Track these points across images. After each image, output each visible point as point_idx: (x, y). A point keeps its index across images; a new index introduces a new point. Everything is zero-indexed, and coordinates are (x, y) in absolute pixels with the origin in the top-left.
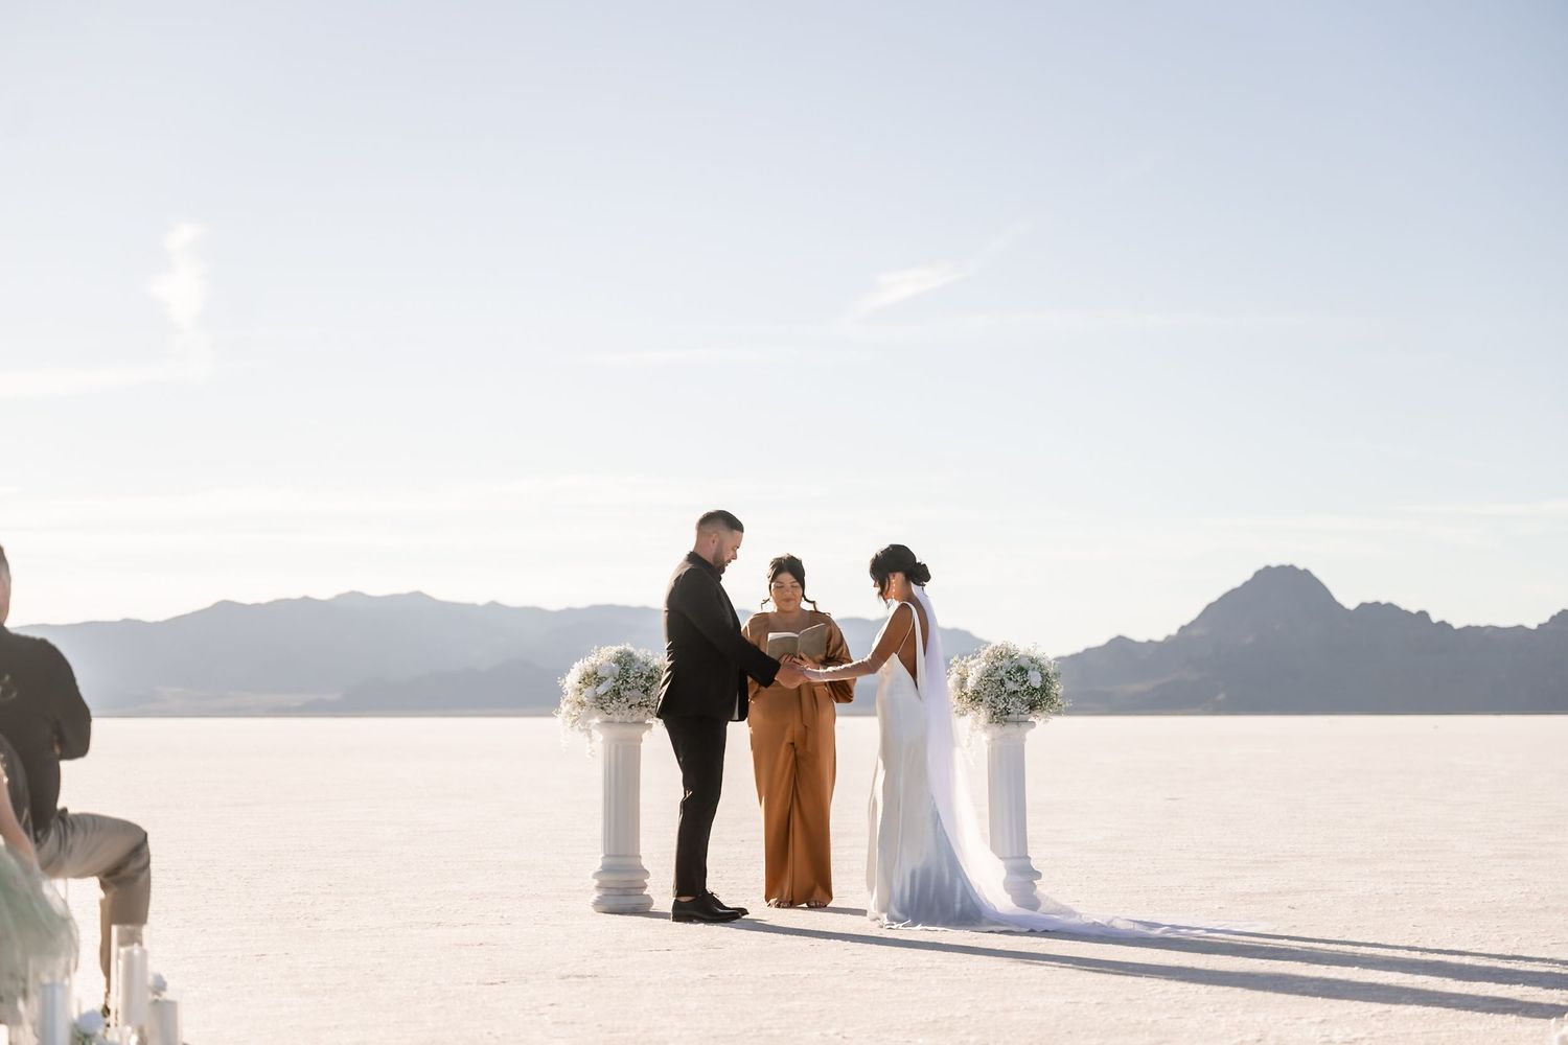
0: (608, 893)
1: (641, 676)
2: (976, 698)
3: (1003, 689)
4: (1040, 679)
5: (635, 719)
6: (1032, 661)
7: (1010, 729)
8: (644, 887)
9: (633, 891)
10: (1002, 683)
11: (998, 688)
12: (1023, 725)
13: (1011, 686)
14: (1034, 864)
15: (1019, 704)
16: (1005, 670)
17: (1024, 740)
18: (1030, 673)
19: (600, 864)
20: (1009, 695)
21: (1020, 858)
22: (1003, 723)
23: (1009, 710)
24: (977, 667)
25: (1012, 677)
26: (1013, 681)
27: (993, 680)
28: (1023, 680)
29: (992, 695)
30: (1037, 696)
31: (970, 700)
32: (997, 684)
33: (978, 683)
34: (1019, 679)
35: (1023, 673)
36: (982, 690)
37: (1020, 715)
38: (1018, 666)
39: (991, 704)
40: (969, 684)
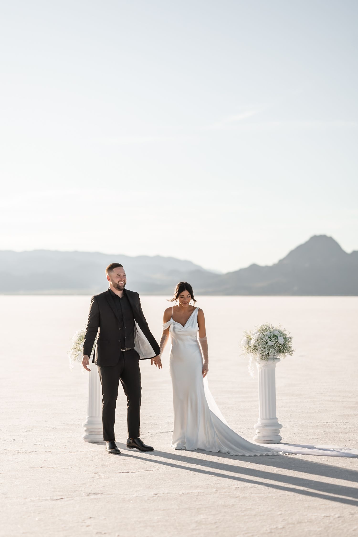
0: (89, 433)
2: (255, 348)
3: (267, 345)
4: (283, 340)
6: (280, 332)
7: (270, 362)
10: (267, 343)
11: (265, 344)
12: (275, 360)
13: (270, 343)
15: (274, 352)
16: (268, 336)
17: (275, 366)
18: (279, 337)
19: (87, 420)
20: (270, 347)
21: (273, 419)
22: (267, 360)
23: (269, 354)
24: (256, 335)
25: (271, 339)
26: (272, 341)
27: (263, 340)
28: (276, 341)
29: (262, 348)
30: (282, 348)
31: (252, 349)
32: (265, 342)
33: (256, 342)
34: (274, 341)
35: (275, 337)
36: (258, 345)
37: (274, 356)
38: (274, 334)
39: (262, 351)
40: (252, 342)
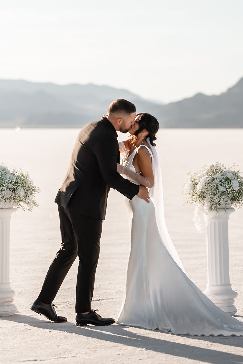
1: (11, 183)
2: (202, 195)
3: (218, 191)
4: (238, 185)
5: (7, 207)
6: (234, 174)
7: (222, 213)
8: (12, 301)
9: (6, 304)
10: (217, 188)
11: (214, 190)
12: (228, 210)
13: (222, 189)
14: (233, 288)
15: (227, 199)
16: (218, 180)
17: (228, 218)
18: (232, 181)
20: (221, 194)
21: (225, 285)
22: (217, 210)
23: (221, 202)
24: (203, 178)
25: (222, 184)
26: (223, 186)
27: (212, 185)
28: (228, 186)
29: (211, 194)
30: (236, 194)
31: (199, 197)
32: (214, 188)
33: (203, 187)
34: (226, 185)
35: (228, 181)
36: (206, 191)
37: (226, 205)
38: (226, 177)
39: (211, 199)
40: (198, 188)
